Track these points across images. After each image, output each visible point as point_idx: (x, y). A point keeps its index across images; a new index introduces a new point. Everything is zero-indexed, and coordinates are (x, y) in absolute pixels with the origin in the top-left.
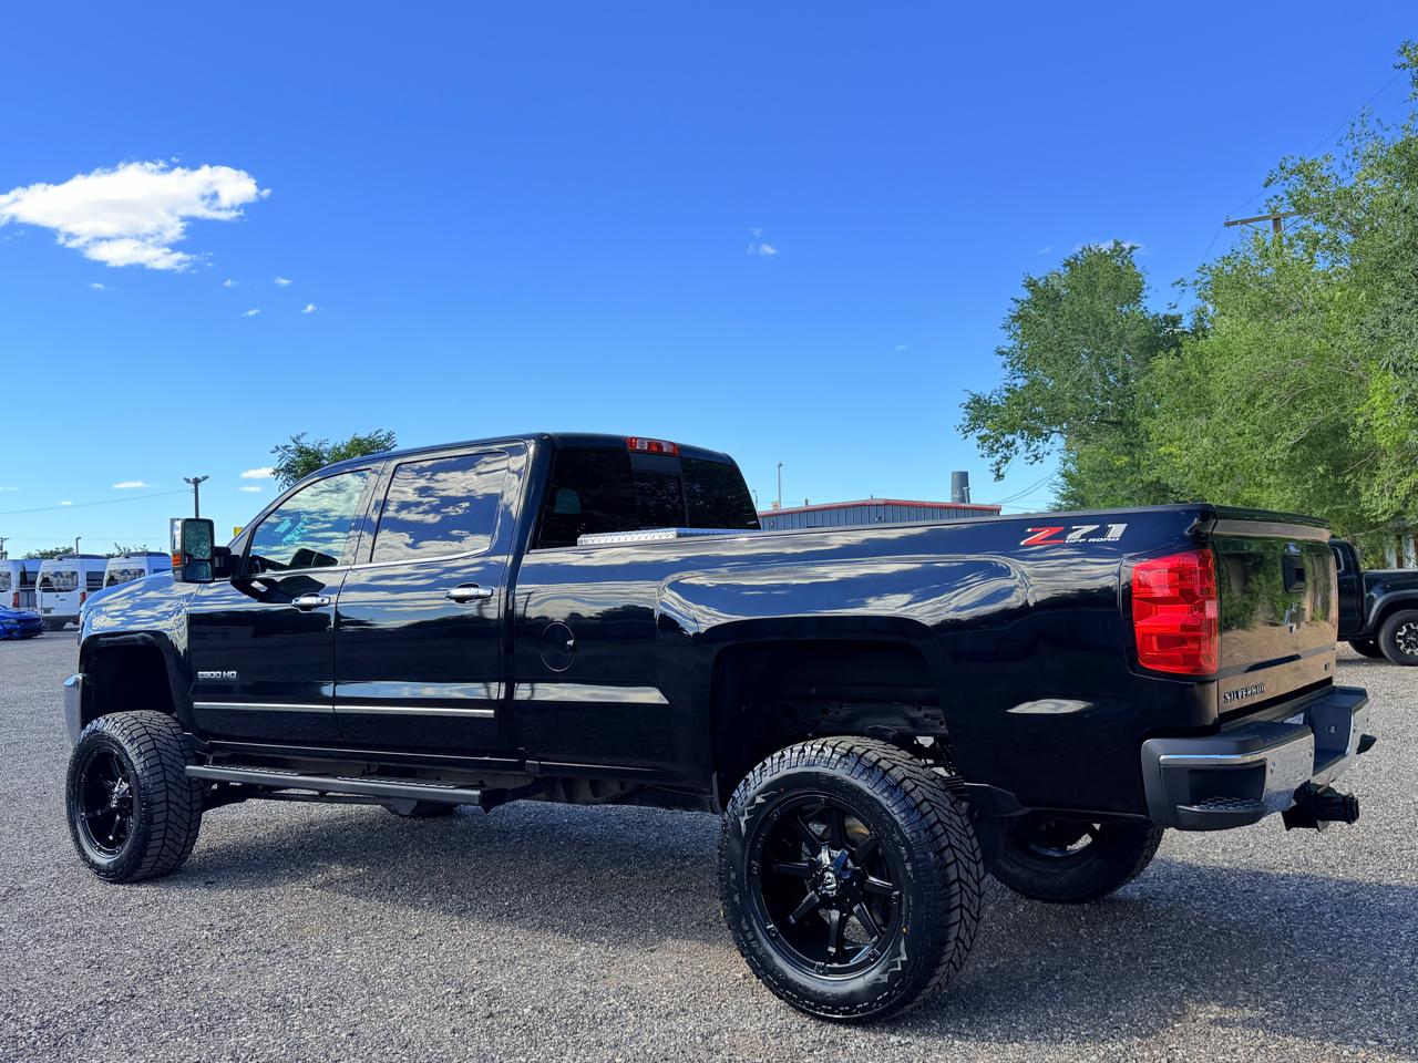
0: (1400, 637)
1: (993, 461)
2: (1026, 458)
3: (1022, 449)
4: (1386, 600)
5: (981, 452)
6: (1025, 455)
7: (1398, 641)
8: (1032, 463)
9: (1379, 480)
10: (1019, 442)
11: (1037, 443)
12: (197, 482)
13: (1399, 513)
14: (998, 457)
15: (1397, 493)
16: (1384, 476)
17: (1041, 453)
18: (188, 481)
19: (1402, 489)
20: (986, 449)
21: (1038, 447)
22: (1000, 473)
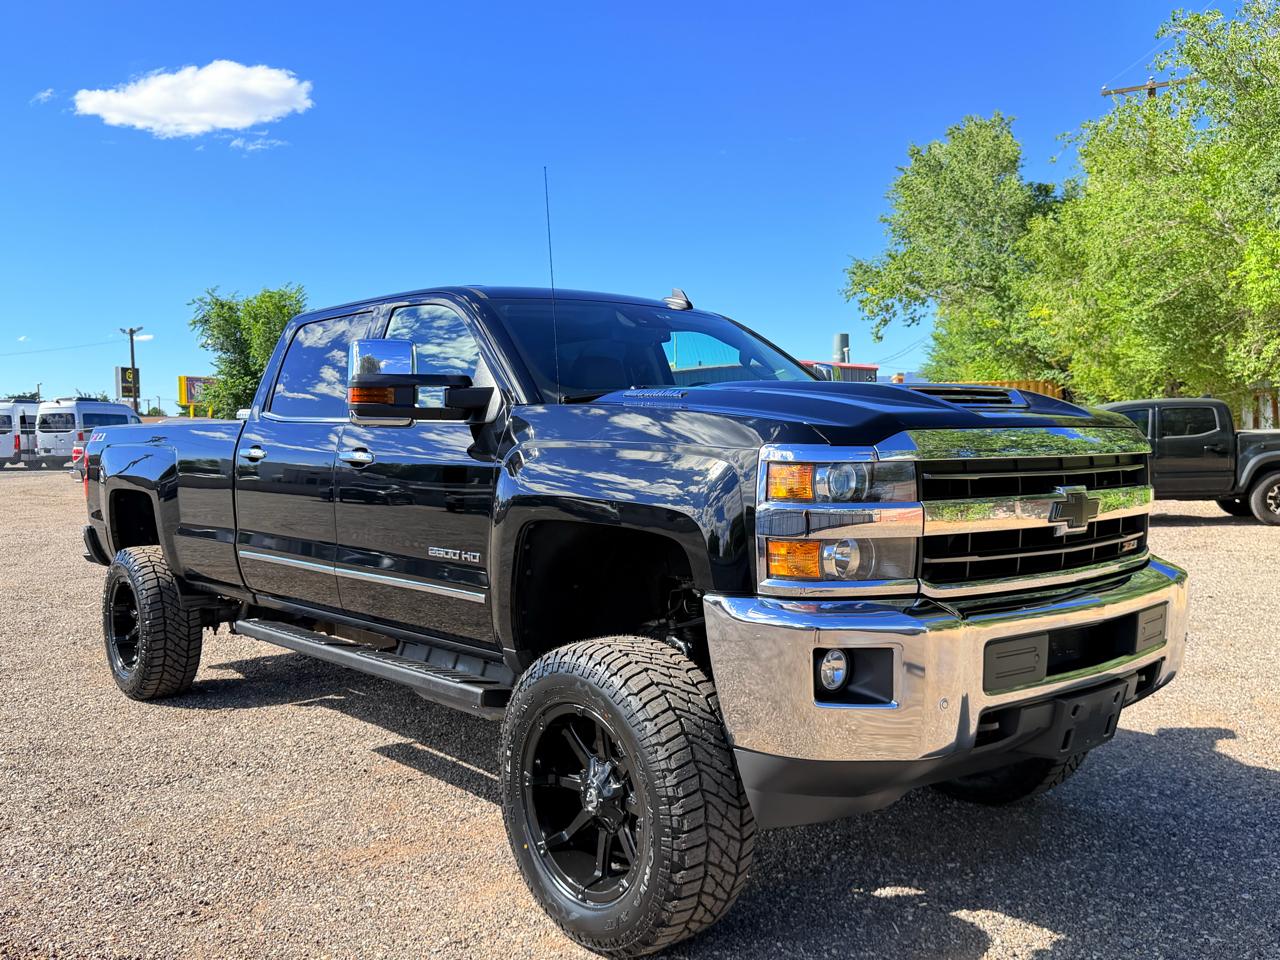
0: (1271, 498)
1: (873, 323)
2: (904, 321)
3: (900, 312)
4: (1259, 461)
5: (861, 315)
6: (903, 318)
7: (1269, 501)
8: (909, 326)
9: (1246, 342)
10: (898, 306)
11: (914, 307)
12: (132, 332)
13: (1267, 375)
14: (878, 320)
15: (1264, 355)
16: (1251, 336)
17: (918, 316)
18: (124, 331)
19: (1269, 352)
20: (867, 312)
21: (915, 310)
22: (880, 335)
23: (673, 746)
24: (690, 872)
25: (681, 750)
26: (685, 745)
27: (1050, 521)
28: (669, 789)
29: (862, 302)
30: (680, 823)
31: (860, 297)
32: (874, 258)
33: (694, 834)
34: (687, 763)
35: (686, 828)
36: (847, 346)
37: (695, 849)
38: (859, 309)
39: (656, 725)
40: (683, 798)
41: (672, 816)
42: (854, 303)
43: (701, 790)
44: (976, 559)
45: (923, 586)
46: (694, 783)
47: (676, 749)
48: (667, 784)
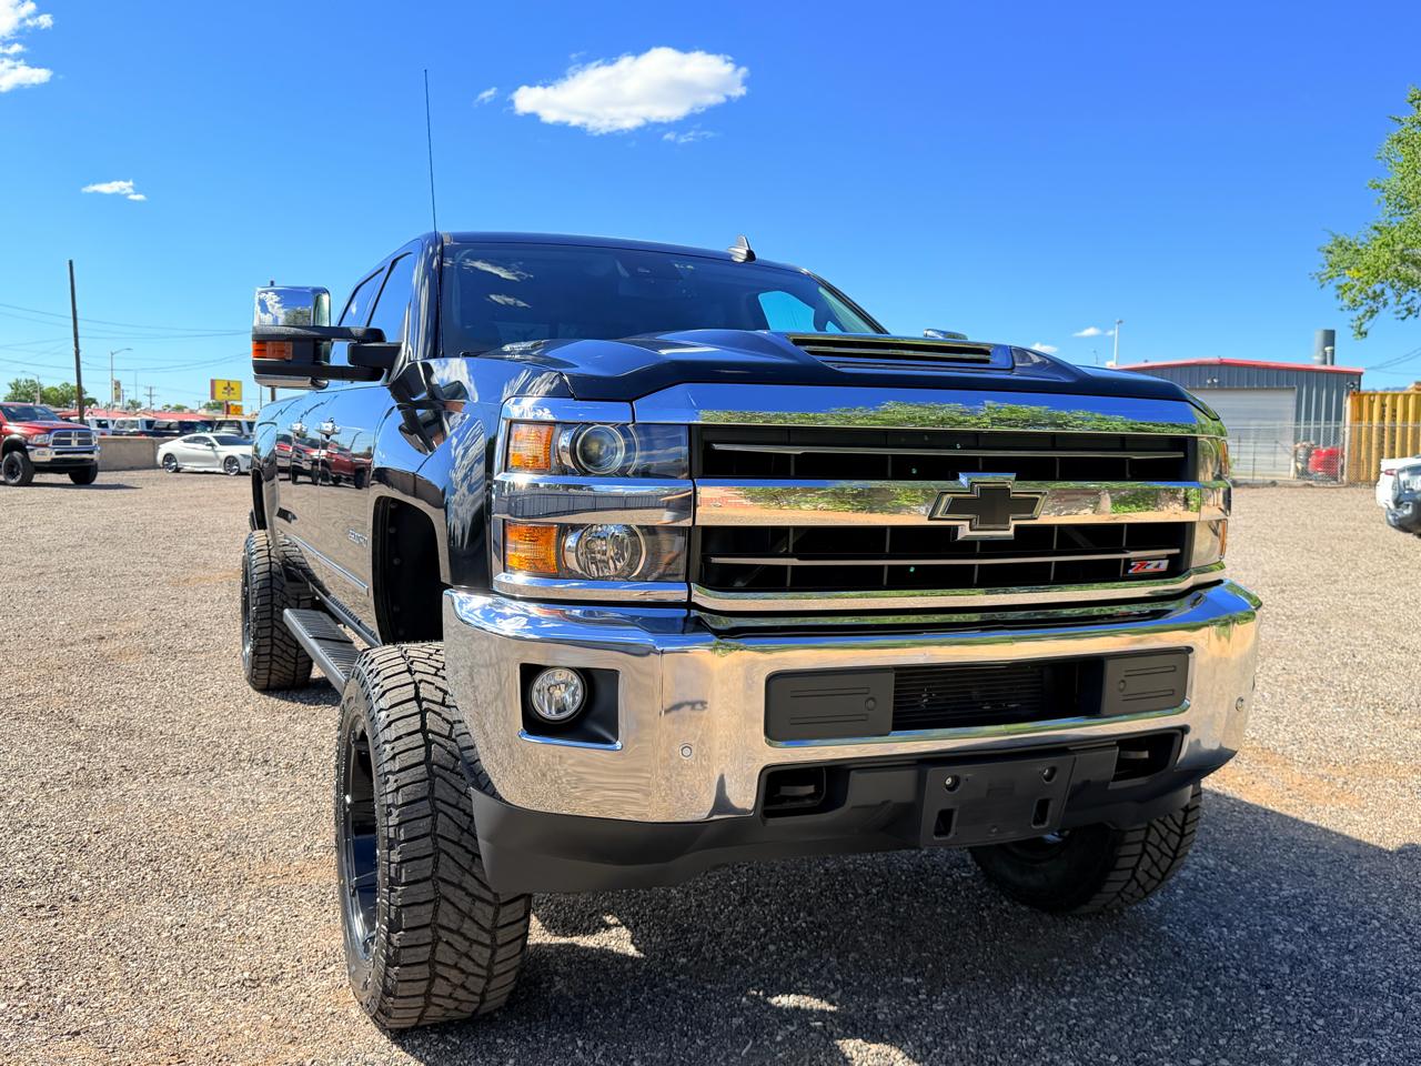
1: (1354, 315)
2: (1397, 313)
3: (1393, 301)
5: (1339, 304)
6: (1396, 309)
8: (1403, 319)
10: (1389, 293)
11: (1411, 295)
14: (1361, 311)
17: (1416, 306)
20: (1346, 302)
21: (1413, 299)
22: (1363, 329)
23: (405, 777)
24: (410, 934)
25: (414, 783)
26: (423, 777)
27: (930, 518)
28: (392, 830)
29: (1340, 287)
30: (398, 871)
31: (1337, 281)
32: (1358, 234)
33: (414, 888)
34: (422, 799)
35: (403, 880)
36: (1333, 344)
37: (416, 907)
38: (1338, 297)
39: (393, 748)
40: (405, 841)
41: (391, 863)
42: (1330, 290)
43: (432, 834)
44: (795, 562)
45: (694, 592)
46: (424, 826)
47: (408, 781)
48: (390, 824)
